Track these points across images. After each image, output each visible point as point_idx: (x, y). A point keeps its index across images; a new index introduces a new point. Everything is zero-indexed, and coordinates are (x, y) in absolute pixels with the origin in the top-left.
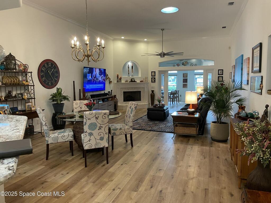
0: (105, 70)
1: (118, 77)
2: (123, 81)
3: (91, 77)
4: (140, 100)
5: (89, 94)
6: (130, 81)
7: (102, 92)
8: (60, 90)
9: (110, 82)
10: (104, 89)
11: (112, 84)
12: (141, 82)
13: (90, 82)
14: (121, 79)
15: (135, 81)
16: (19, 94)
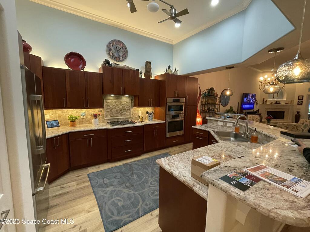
0: (255, 95)
1: (264, 100)
2: (268, 103)
3: (247, 100)
4: (283, 118)
5: (245, 111)
6: (275, 103)
7: (252, 111)
8: (232, 108)
9: (257, 104)
10: (253, 108)
11: (258, 105)
12: (285, 104)
13: (246, 103)
14: (266, 101)
15: (279, 103)
16: (212, 109)
